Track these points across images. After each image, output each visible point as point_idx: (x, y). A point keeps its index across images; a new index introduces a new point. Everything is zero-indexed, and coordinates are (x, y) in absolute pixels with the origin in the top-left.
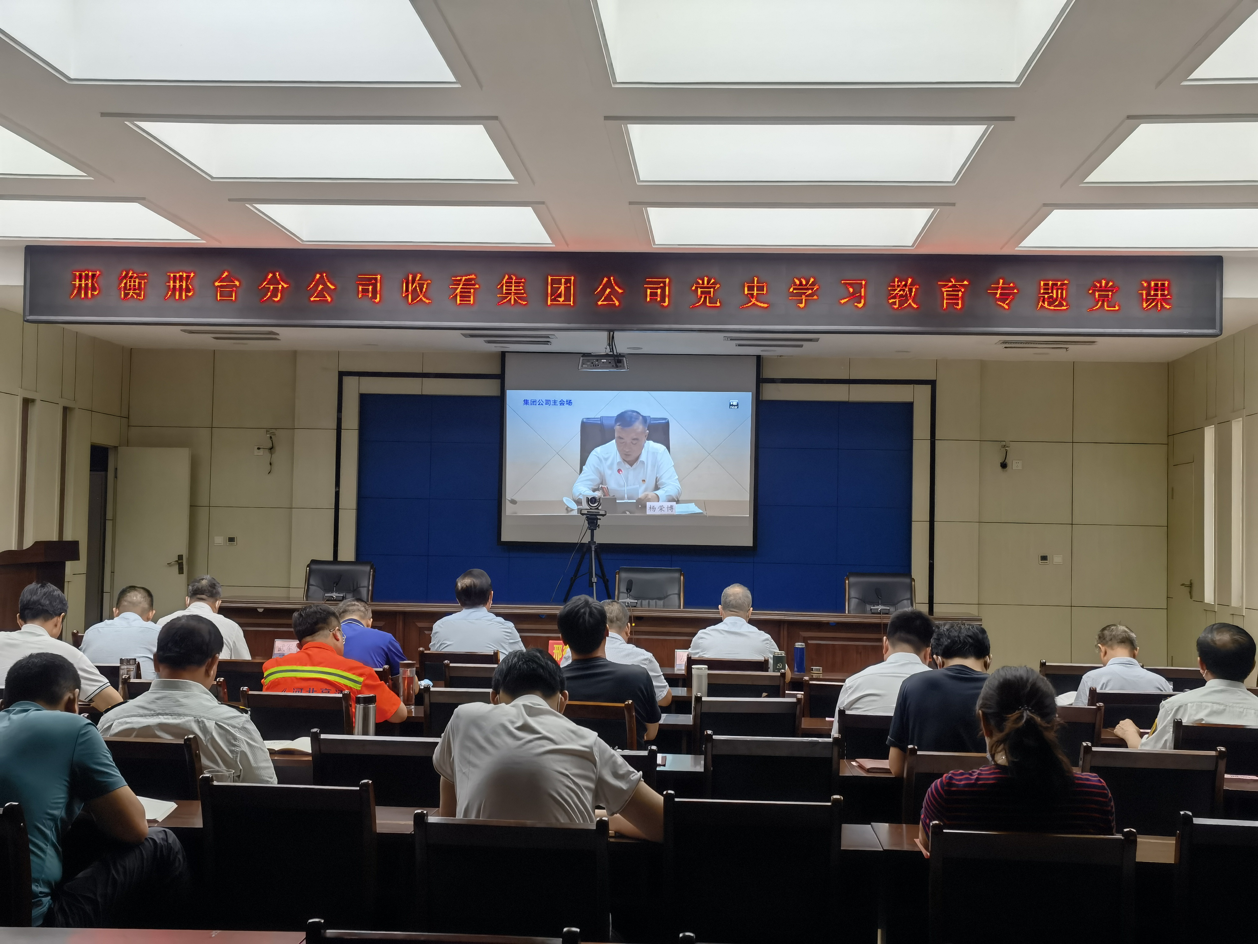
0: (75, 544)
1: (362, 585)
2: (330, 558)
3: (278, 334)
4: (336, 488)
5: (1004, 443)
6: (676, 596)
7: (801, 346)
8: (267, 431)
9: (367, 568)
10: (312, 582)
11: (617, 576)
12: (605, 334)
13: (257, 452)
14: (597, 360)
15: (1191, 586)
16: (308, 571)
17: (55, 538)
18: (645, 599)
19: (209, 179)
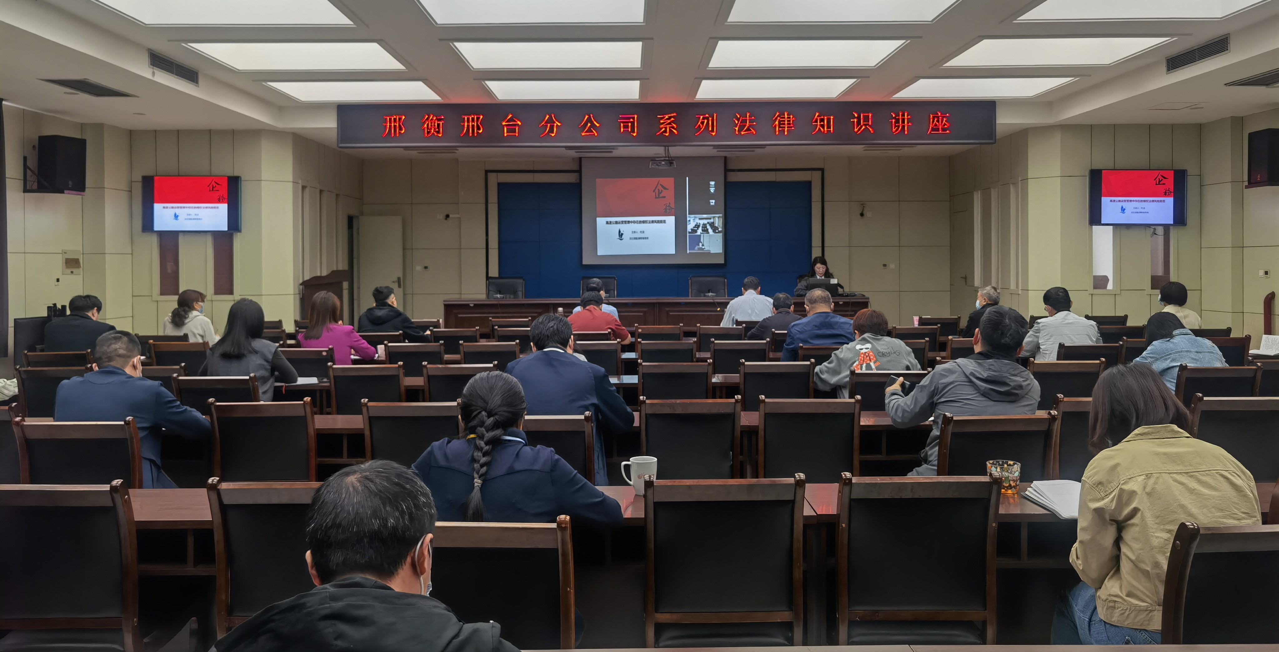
1: (519, 290)
3: (458, 150)
5: (862, 203)
6: (723, 291)
7: (753, 151)
9: (521, 280)
14: (659, 163)
15: (965, 277)
19: (472, 69)
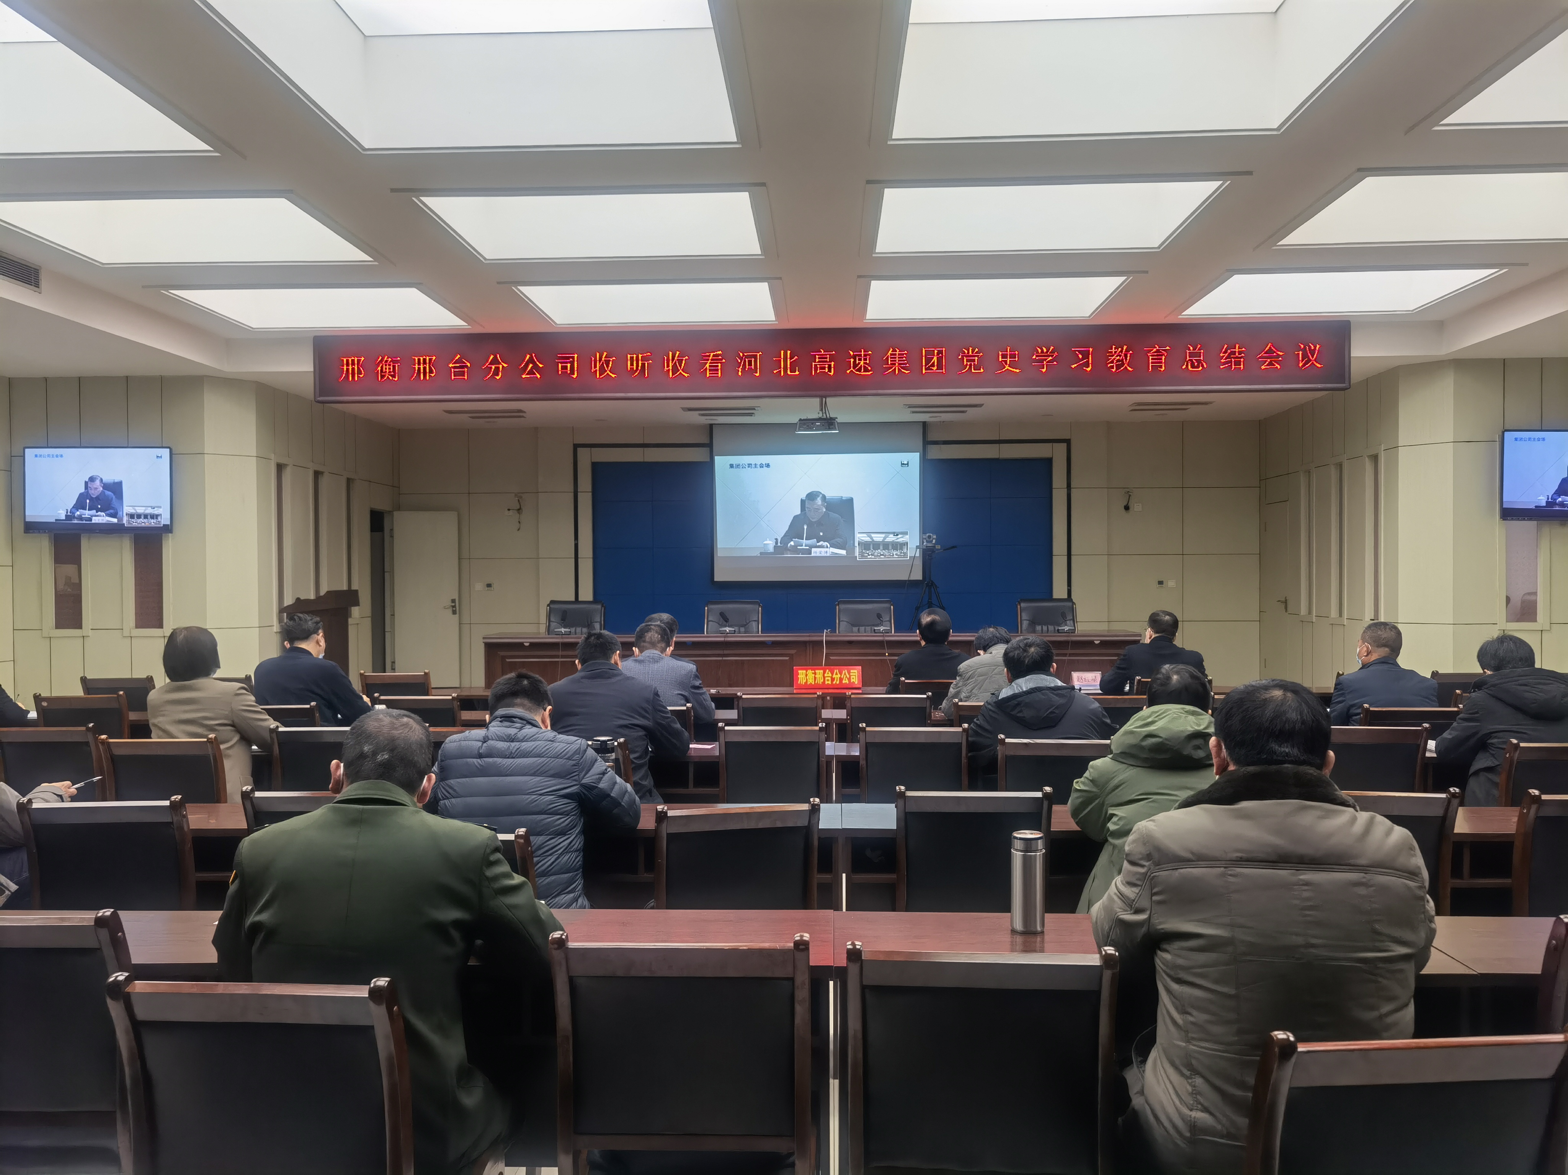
0: (359, 592)
1: (595, 620)
2: (573, 599)
3: (525, 412)
4: (575, 541)
5: (1127, 490)
8: (516, 495)
9: (599, 607)
10: (552, 619)
11: (837, 607)
12: (818, 400)
13: (507, 512)
14: (812, 424)
15: (1286, 602)
16: (548, 610)
17: (345, 588)
18: (862, 626)
19: (483, 260)
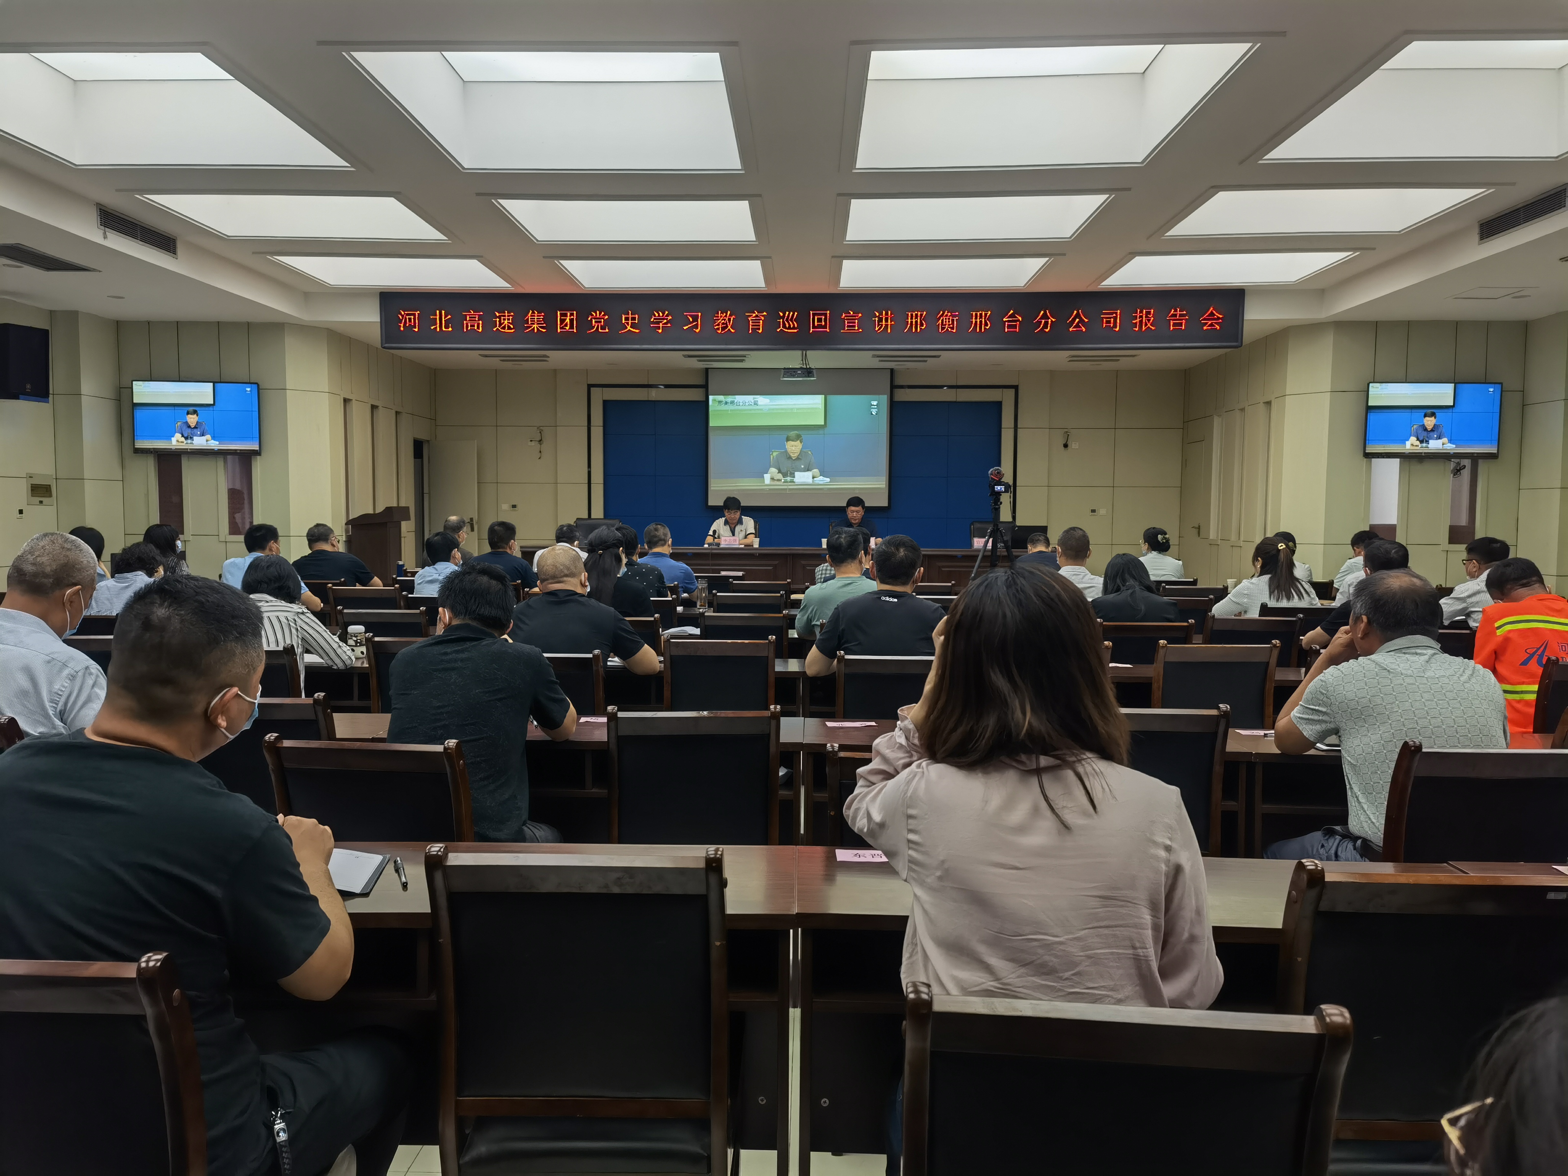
0: (407, 509)
3: (549, 357)
4: (588, 468)
5: (1066, 430)
7: (926, 361)
8: (538, 428)
12: (800, 354)
13: (530, 443)
14: (794, 372)
15: (1199, 528)
17: (395, 505)
19: (535, 241)
